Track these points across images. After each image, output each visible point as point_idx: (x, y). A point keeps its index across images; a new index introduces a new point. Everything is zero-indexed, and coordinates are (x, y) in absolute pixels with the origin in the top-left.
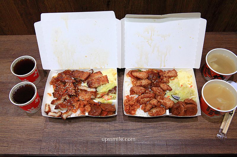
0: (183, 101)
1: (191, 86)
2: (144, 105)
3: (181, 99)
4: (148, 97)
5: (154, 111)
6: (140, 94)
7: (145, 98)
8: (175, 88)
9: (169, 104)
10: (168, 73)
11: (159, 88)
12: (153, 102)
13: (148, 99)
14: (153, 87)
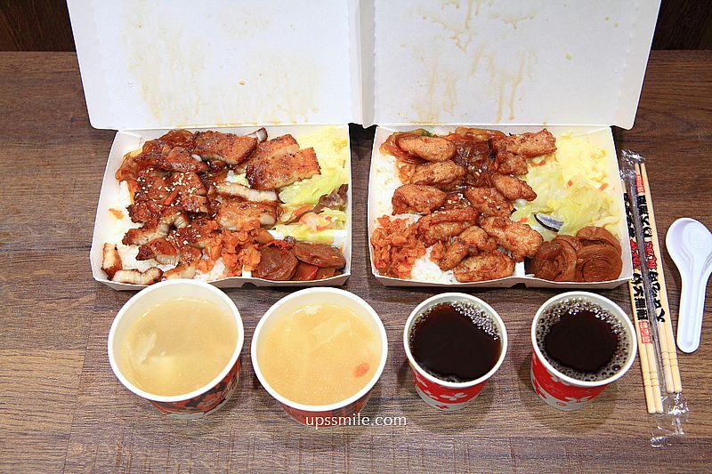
0: (573, 234)
1: (603, 187)
2: (440, 246)
3: (567, 229)
4: (453, 221)
5: (474, 265)
6: (428, 209)
7: (444, 222)
8: (547, 192)
9: (526, 242)
10: (523, 141)
11: (492, 190)
12: (469, 237)
13: (453, 227)
14: (472, 189)
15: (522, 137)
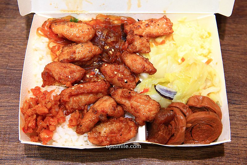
0: (184, 101)
1: (208, 62)
2: (77, 114)
3: (180, 98)
4: (89, 93)
5: (104, 130)
6: (69, 83)
7: (82, 94)
8: (165, 66)
9: (146, 110)
10: (148, 25)
11: (121, 67)
12: (101, 106)
13: (90, 97)
14: (106, 65)
15: (147, 22)
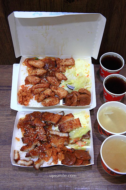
0: (77, 91)
1: (88, 76)
2: (38, 95)
3: (76, 89)
4: (42, 87)
5: (47, 101)
7: (39, 88)
9: (63, 94)
11: (54, 78)
12: (46, 92)
13: (42, 89)
14: (48, 77)
15: (65, 60)
